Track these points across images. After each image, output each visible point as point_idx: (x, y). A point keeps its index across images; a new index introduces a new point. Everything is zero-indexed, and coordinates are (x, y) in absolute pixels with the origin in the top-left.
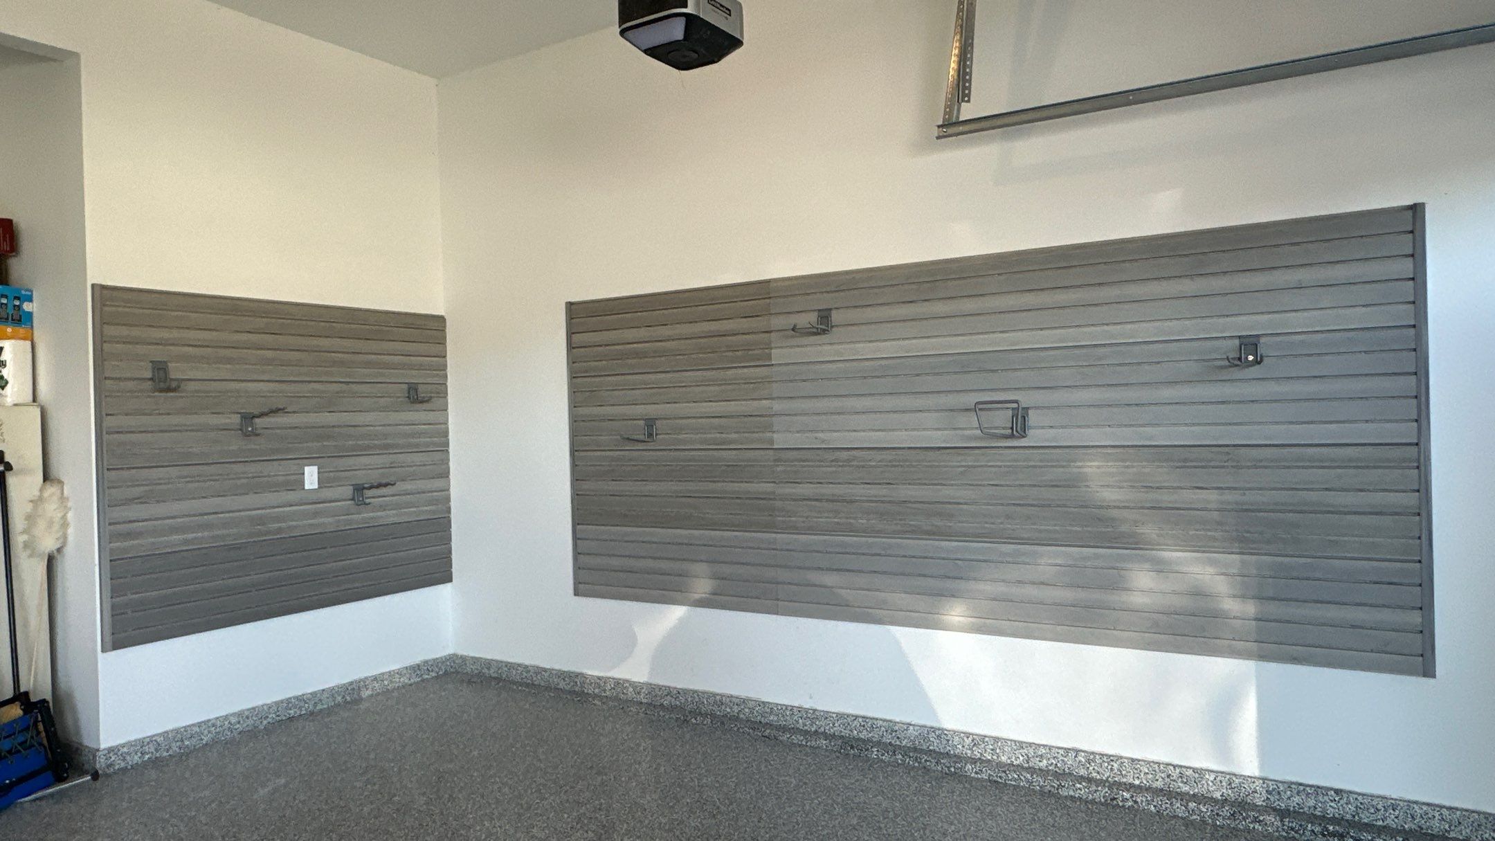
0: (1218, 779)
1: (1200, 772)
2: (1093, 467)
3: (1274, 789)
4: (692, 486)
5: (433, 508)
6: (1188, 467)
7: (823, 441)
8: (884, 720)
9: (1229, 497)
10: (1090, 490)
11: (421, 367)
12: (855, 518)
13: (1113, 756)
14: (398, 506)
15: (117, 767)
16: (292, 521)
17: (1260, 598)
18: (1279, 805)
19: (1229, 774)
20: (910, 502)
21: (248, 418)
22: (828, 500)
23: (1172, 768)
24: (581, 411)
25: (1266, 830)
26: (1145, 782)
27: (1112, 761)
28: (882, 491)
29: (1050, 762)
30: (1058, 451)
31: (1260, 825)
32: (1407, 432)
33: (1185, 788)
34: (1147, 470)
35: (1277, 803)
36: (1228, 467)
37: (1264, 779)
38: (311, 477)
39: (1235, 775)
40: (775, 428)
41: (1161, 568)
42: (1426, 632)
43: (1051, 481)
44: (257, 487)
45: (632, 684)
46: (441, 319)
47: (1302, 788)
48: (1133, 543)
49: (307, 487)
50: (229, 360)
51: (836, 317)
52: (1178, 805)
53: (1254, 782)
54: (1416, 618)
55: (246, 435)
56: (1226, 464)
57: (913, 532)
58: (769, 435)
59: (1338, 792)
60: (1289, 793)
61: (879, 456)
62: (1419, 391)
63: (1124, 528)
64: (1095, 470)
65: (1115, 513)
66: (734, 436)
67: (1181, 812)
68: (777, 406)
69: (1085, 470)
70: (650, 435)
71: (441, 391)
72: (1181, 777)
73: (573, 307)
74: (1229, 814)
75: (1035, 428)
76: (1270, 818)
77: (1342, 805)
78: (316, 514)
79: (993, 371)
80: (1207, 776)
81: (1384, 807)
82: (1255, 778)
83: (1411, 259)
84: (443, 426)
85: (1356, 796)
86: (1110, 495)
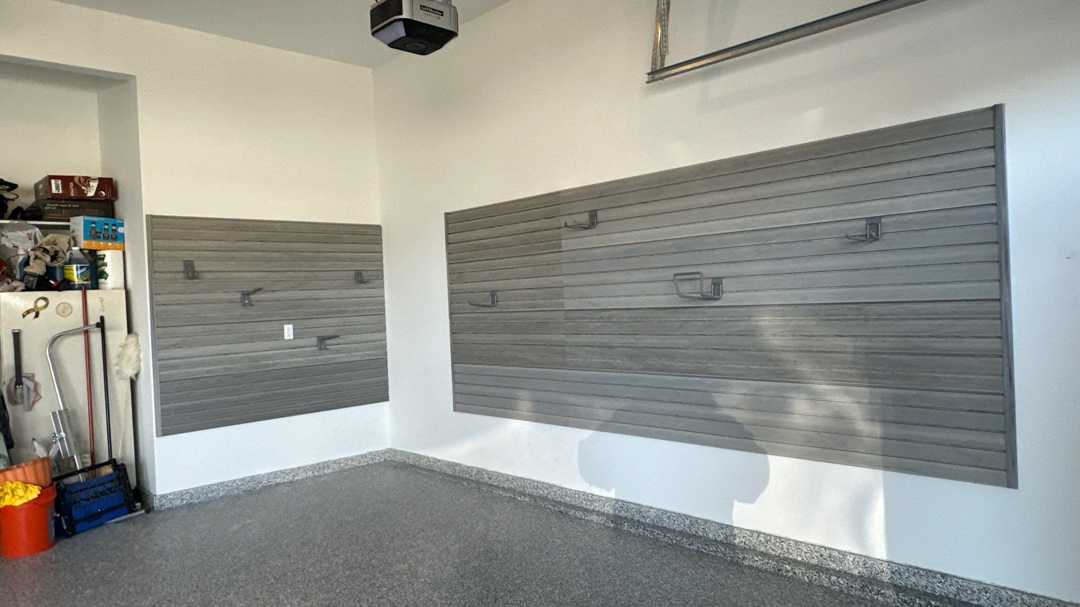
0: (856, 560)
1: (844, 554)
2: (765, 321)
3: (896, 571)
4: (518, 337)
5: (374, 352)
6: (831, 320)
7: (594, 305)
8: (635, 504)
9: (861, 343)
10: (764, 338)
11: (363, 260)
12: (614, 359)
13: (783, 538)
14: (349, 351)
15: (166, 507)
16: (277, 359)
17: (884, 421)
18: (900, 583)
19: (864, 557)
20: (648, 348)
21: (246, 294)
22: (598, 347)
23: (823, 549)
24: (455, 286)
25: (886, 601)
26: (805, 559)
27: (782, 541)
28: (631, 340)
29: (741, 540)
30: (741, 309)
31: (882, 597)
32: (991, 289)
33: (833, 566)
34: (802, 323)
35: (899, 581)
36: (860, 319)
37: (889, 563)
38: (288, 331)
39: (868, 557)
40: (565, 296)
41: (814, 397)
42: (1010, 451)
43: (740, 331)
44: (253, 338)
45: (487, 472)
46: (378, 228)
47: (916, 571)
48: (795, 378)
49: (286, 338)
50: (233, 259)
51: (601, 215)
52: (824, 577)
53: (882, 564)
54: (1001, 440)
55: (244, 305)
56: (858, 317)
57: (651, 369)
58: (561, 300)
59: (944, 575)
60: (907, 574)
61: (627, 314)
62: (1000, 257)
63: (788, 367)
64: (767, 323)
65: (783, 356)
66: (541, 302)
67: (826, 583)
68: (566, 280)
69: (761, 323)
70: (493, 302)
71: (379, 275)
72: (830, 557)
73: (449, 216)
74: (859, 587)
75: (726, 292)
76: (889, 592)
77: (946, 586)
78: (291, 356)
79: (699, 251)
80: (848, 557)
81: (978, 590)
82: (882, 561)
83: (992, 150)
84: (381, 298)
85: (956, 579)
86: (776, 342)
